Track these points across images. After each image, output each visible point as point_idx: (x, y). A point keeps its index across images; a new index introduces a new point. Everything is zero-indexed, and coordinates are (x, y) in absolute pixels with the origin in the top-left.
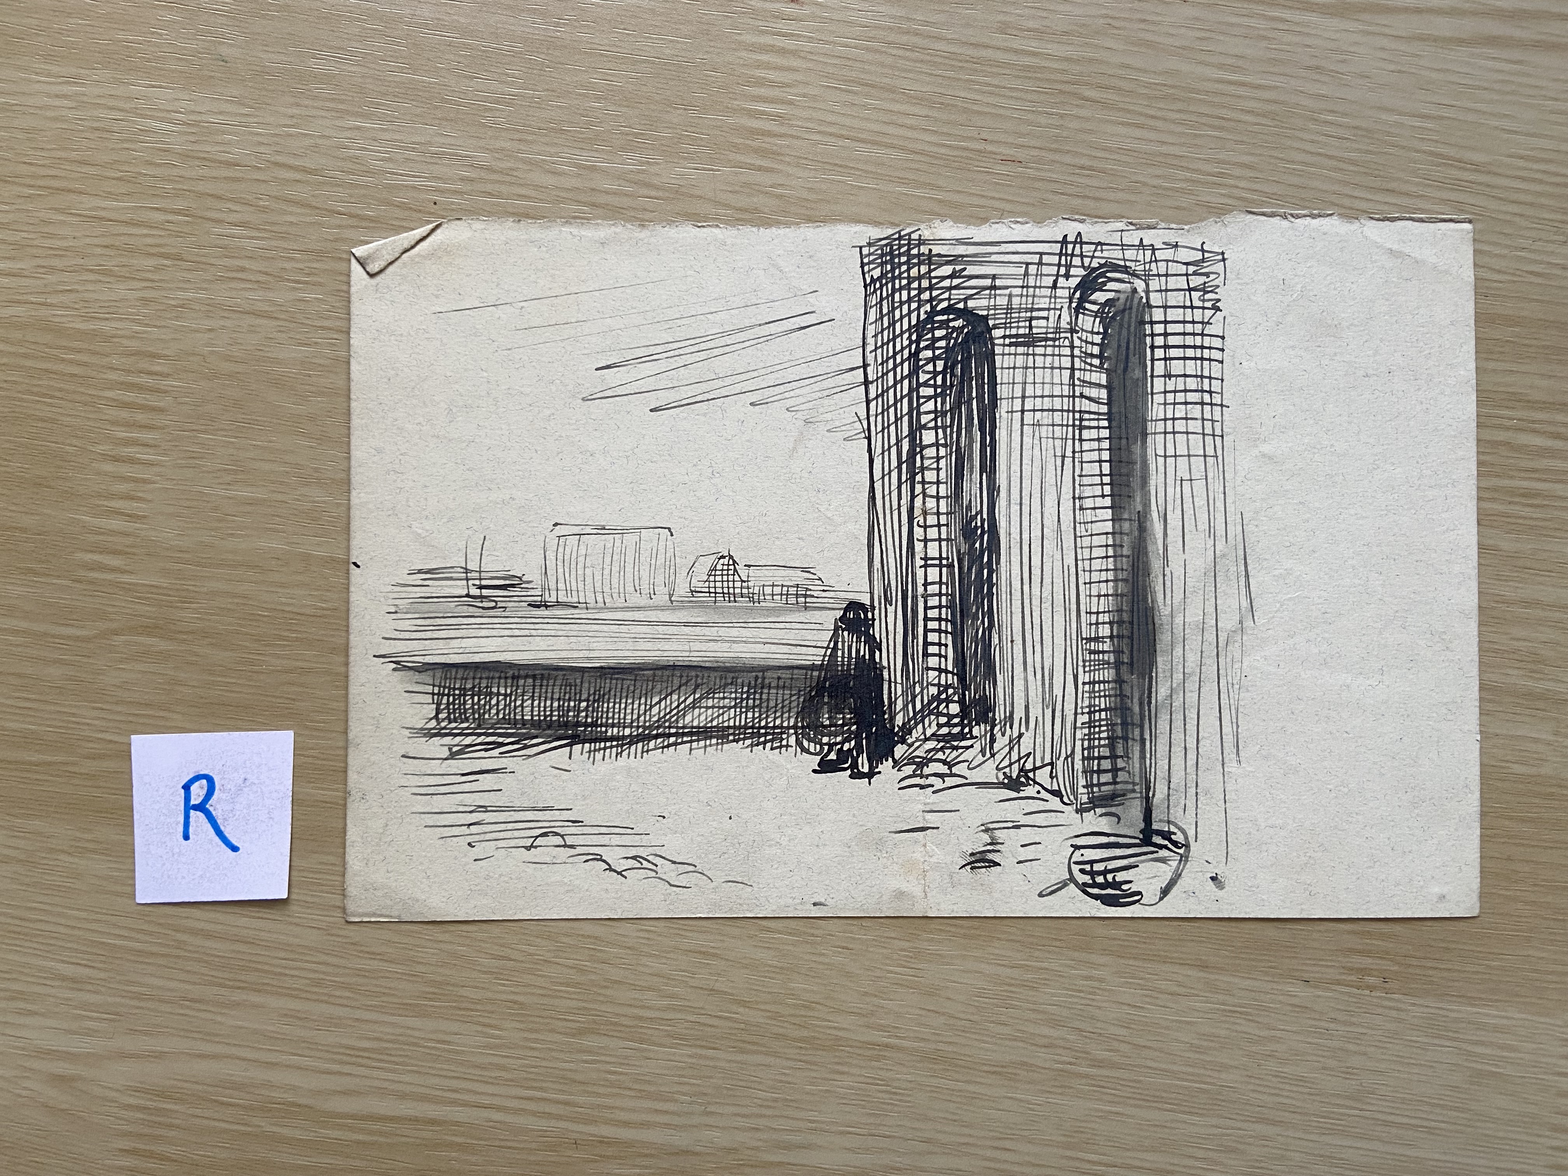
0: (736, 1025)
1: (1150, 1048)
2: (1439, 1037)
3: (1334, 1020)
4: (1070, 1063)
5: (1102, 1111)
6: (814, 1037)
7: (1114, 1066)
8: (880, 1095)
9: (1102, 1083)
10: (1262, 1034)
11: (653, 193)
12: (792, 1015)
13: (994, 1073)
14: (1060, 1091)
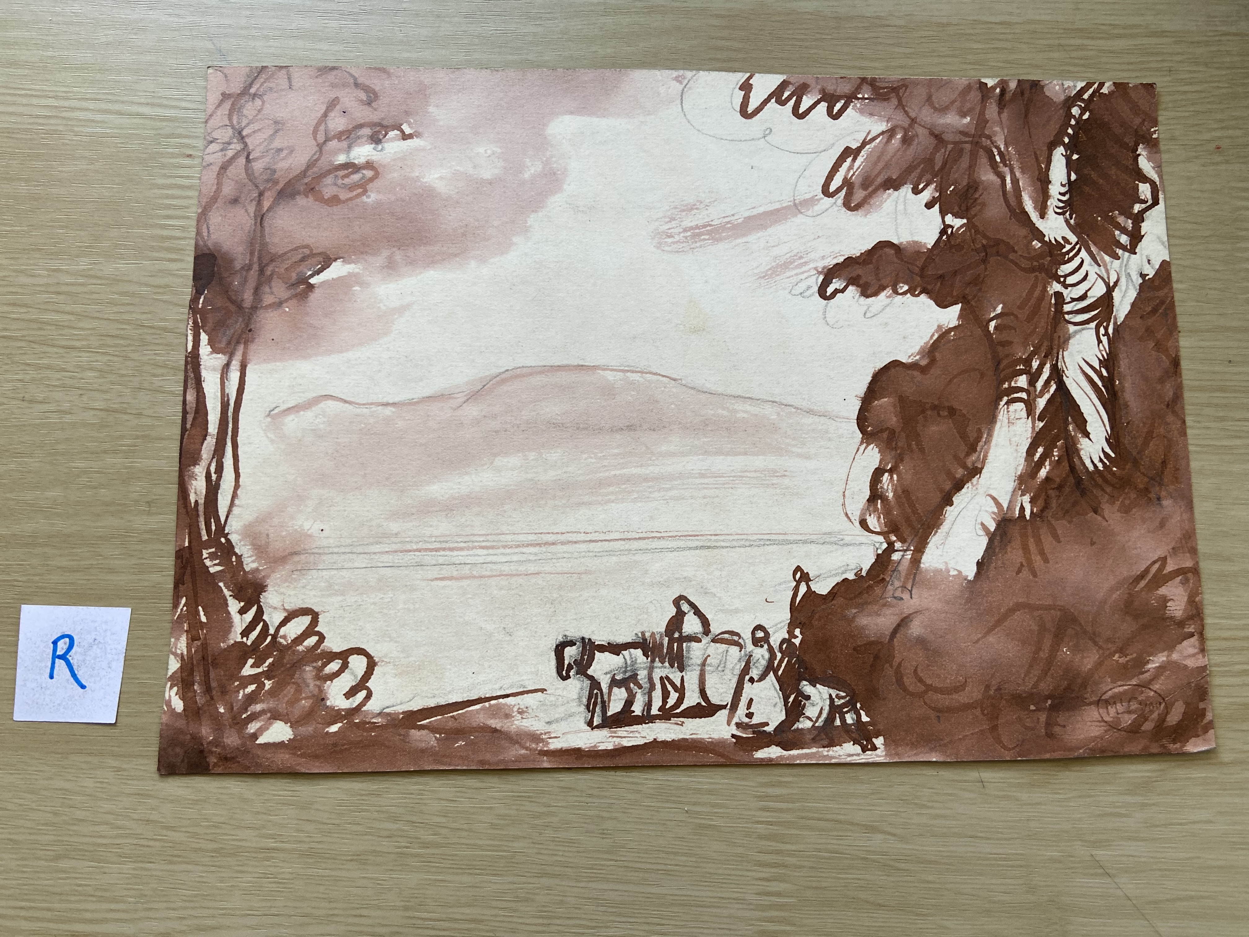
0: (166, 845)
1: (462, 829)
2: (667, 801)
3: (591, 796)
4: (407, 847)
5: (430, 879)
6: (222, 848)
7: (438, 846)
8: (270, 885)
9: (429, 859)
10: (541, 811)
11: (99, 282)
12: (206, 834)
13: (352, 860)
14: (400, 868)
